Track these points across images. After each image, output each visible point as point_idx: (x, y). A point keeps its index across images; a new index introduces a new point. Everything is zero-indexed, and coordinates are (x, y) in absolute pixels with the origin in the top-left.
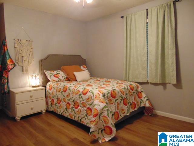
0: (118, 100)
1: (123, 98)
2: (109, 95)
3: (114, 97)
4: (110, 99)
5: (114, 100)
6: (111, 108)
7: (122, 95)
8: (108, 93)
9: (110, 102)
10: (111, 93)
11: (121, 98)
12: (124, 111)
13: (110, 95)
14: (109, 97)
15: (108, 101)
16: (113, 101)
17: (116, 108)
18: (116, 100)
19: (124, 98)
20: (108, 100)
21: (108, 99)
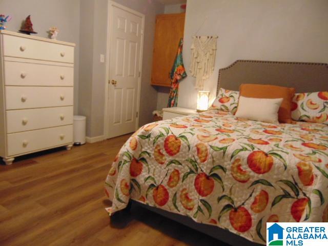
0: (180, 166)
1: (197, 169)
2: (161, 141)
3: (170, 153)
4: (159, 150)
5: (168, 158)
6: (154, 170)
7: (199, 161)
8: (160, 136)
9: (159, 158)
10: (167, 140)
11: (190, 165)
12: (190, 204)
13: (163, 141)
14: (158, 146)
15: (153, 152)
16: (166, 159)
17: (167, 178)
18: (172, 162)
19: (199, 171)
20: (155, 152)
21: (156, 148)
